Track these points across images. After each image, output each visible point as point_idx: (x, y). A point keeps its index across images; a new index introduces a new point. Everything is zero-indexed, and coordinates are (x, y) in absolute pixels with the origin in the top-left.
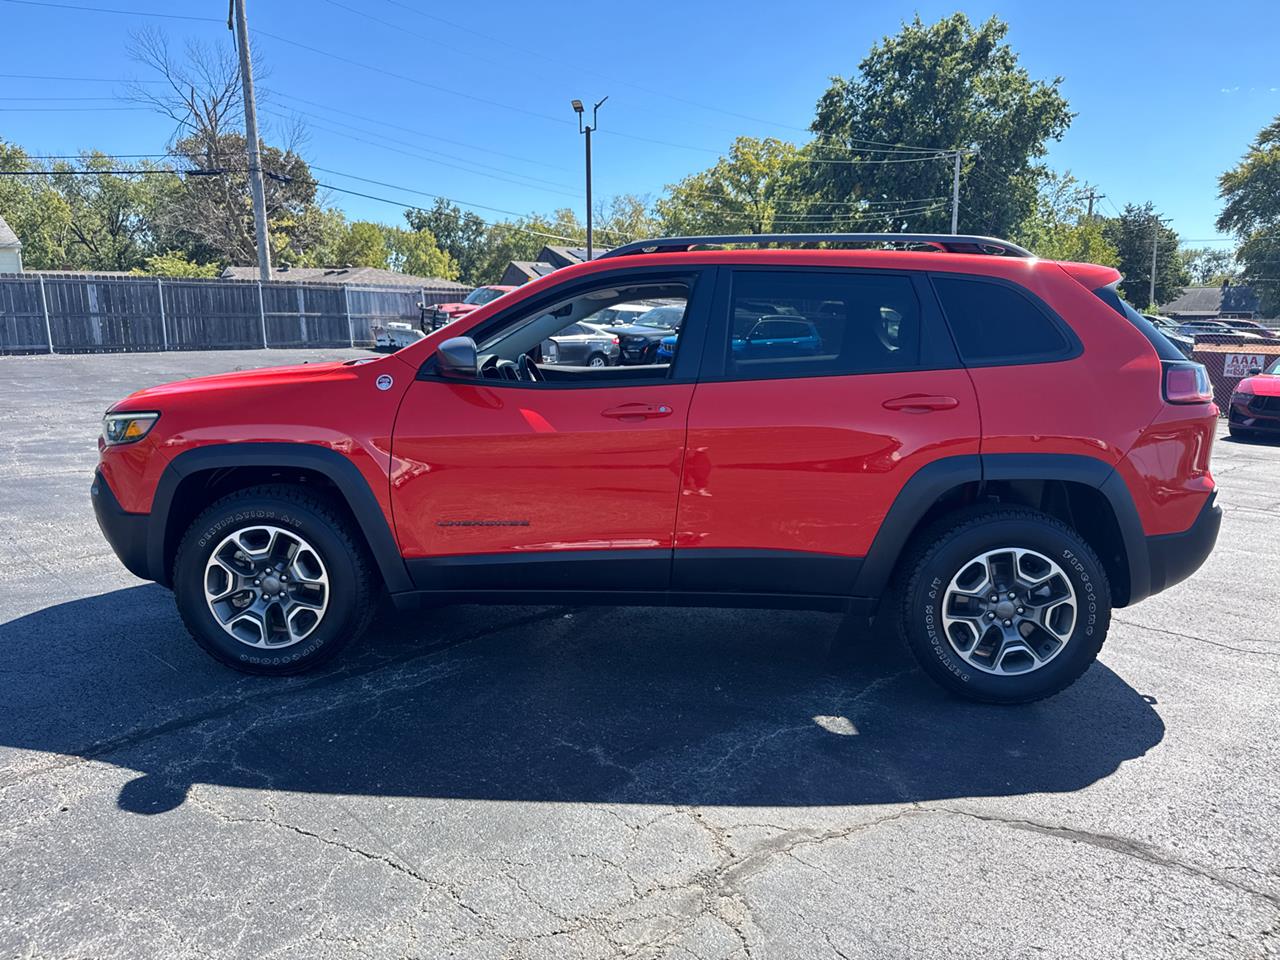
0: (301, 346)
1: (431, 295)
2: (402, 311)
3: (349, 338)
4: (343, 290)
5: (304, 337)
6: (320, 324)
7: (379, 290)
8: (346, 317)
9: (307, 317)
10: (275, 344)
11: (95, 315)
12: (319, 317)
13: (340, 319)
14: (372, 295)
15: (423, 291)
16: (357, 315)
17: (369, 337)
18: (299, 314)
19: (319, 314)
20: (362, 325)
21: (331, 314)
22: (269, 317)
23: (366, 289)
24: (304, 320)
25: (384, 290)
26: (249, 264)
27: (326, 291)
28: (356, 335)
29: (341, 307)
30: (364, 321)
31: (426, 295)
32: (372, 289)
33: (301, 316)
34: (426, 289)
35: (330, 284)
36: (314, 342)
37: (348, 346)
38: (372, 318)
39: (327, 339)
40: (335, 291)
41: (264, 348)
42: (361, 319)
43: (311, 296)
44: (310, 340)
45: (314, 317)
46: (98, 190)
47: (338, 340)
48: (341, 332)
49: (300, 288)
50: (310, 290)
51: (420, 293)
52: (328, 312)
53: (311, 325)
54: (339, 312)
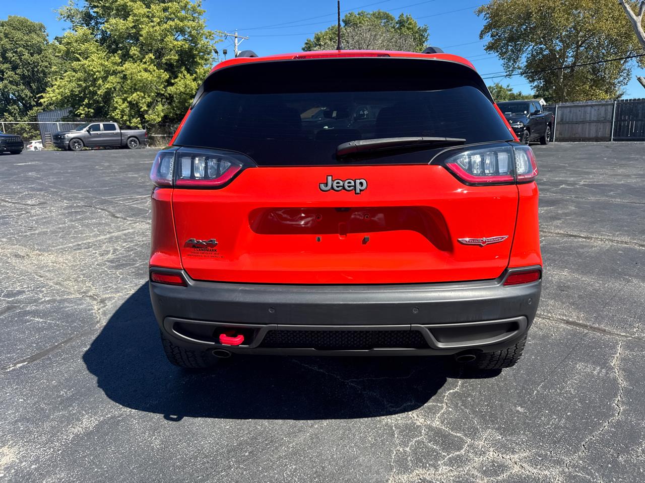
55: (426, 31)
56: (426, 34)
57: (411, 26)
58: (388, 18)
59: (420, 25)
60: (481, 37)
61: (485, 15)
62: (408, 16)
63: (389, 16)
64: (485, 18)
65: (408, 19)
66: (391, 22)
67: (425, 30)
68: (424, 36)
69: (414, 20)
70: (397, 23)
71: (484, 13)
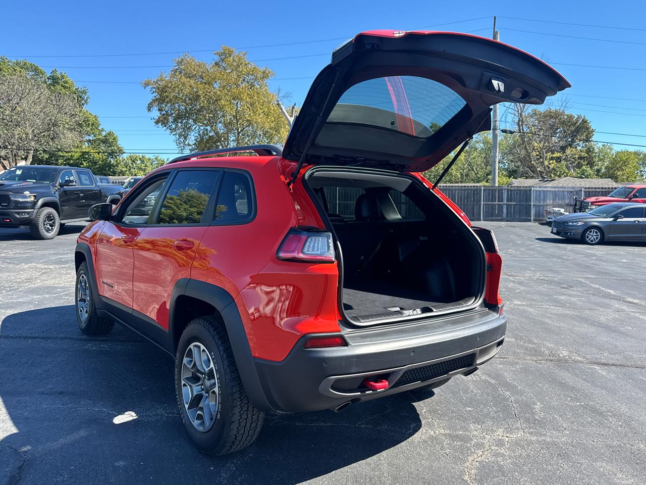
0: (502, 220)
1: (589, 192)
2: (567, 201)
3: (531, 217)
4: (531, 190)
5: (504, 215)
6: (514, 209)
7: (553, 189)
8: (531, 205)
9: (507, 205)
10: (488, 218)
11: (403, 203)
12: (514, 205)
13: (526, 206)
14: (548, 192)
15: (583, 189)
16: (537, 203)
17: (543, 216)
18: (502, 203)
19: (515, 203)
20: (539, 210)
21: (522, 203)
22: (486, 204)
23: (546, 189)
24: (505, 206)
25: (557, 190)
26: (532, 177)
27: (520, 190)
28: (536, 215)
29: (528, 199)
30: (541, 207)
31: (585, 192)
32: (549, 189)
33: (504, 204)
34: (586, 188)
35: (523, 187)
36: (510, 218)
37: (530, 221)
38: (547, 205)
39: (517, 217)
40: (526, 191)
41: (481, 220)
42: (540, 206)
43: (511, 194)
44: (507, 217)
45: (511, 205)
46: (482, 145)
47: (524, 218)
48: (526, 213)
49: (505, 189)
50: (511, 190)
51: (581, 191)
52: (520, 202)
53: (509, 209)
54: (527, 201)
55: (86, 93)
56: (86, 97)
57: (67, 85)
58: (36, 71)
59: (78, 86)
60: (149, 108)
61: (152, 88)
62: (63, 74)
63: (38, 70)
64: (152, 92)
65: (63, 77)
66: (41, 76)
67: (84, 92)
68: (83, 99)
69: (70, 79)
70: (48, 78)
71: (150, 87)
